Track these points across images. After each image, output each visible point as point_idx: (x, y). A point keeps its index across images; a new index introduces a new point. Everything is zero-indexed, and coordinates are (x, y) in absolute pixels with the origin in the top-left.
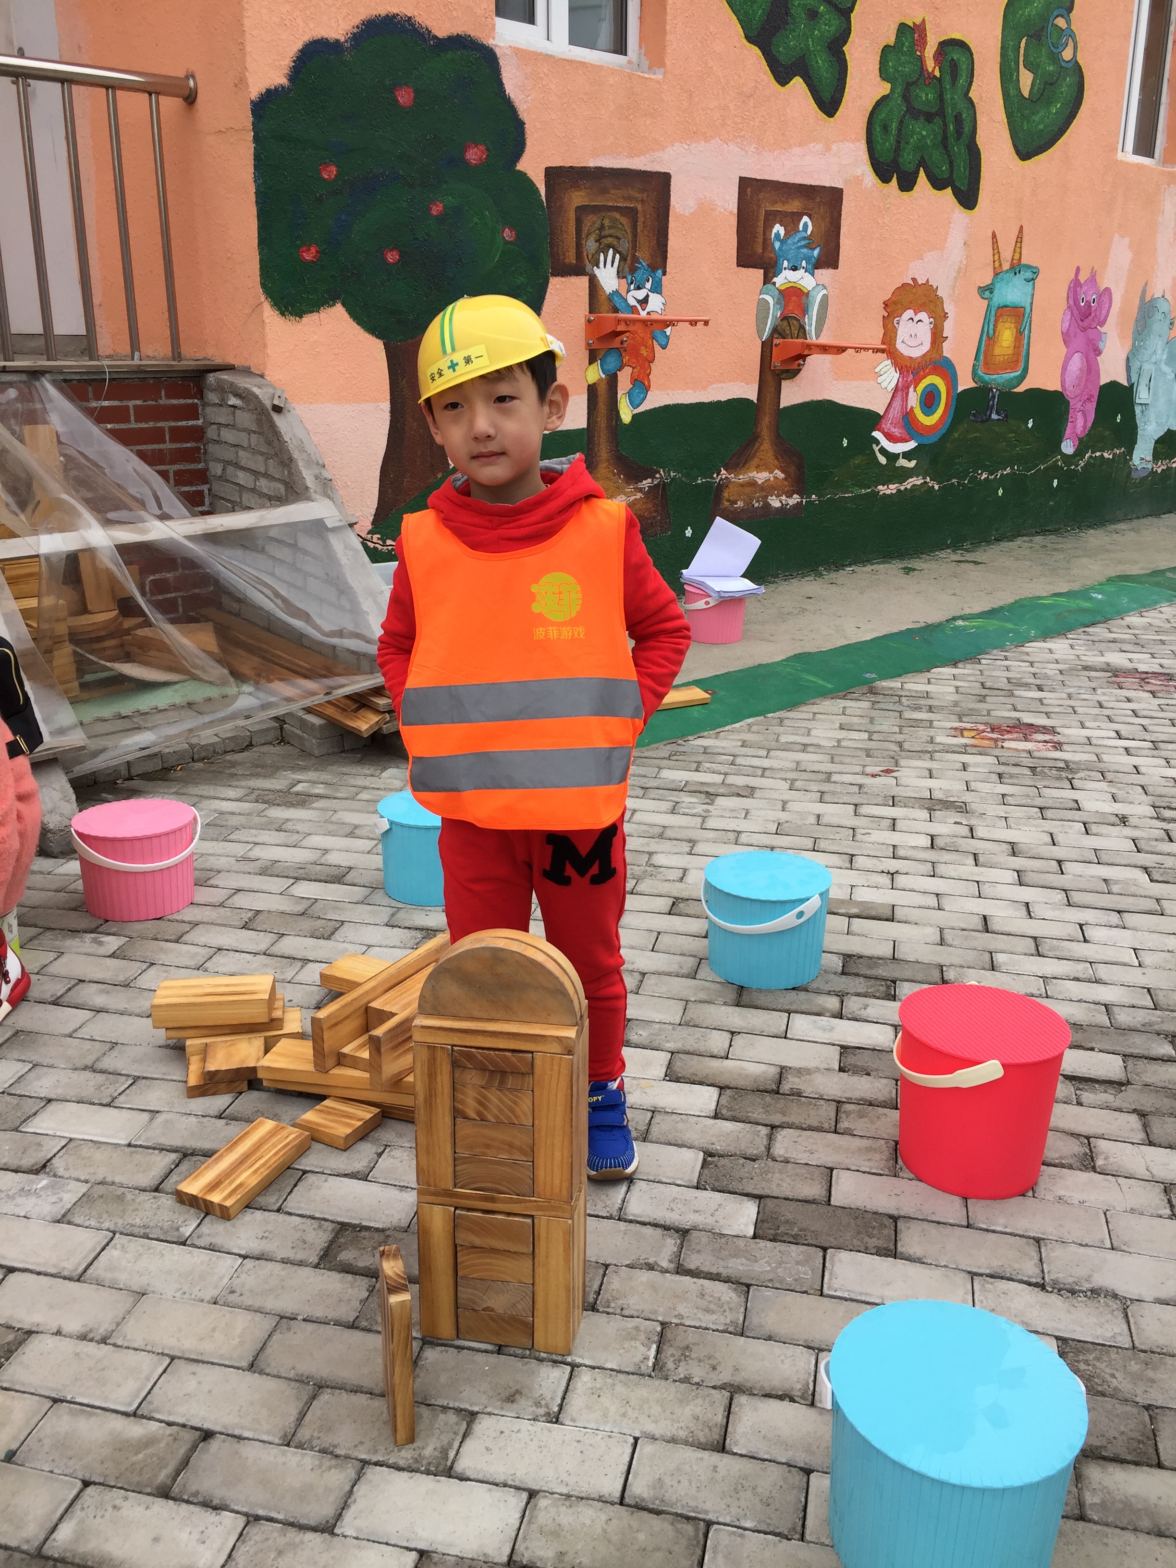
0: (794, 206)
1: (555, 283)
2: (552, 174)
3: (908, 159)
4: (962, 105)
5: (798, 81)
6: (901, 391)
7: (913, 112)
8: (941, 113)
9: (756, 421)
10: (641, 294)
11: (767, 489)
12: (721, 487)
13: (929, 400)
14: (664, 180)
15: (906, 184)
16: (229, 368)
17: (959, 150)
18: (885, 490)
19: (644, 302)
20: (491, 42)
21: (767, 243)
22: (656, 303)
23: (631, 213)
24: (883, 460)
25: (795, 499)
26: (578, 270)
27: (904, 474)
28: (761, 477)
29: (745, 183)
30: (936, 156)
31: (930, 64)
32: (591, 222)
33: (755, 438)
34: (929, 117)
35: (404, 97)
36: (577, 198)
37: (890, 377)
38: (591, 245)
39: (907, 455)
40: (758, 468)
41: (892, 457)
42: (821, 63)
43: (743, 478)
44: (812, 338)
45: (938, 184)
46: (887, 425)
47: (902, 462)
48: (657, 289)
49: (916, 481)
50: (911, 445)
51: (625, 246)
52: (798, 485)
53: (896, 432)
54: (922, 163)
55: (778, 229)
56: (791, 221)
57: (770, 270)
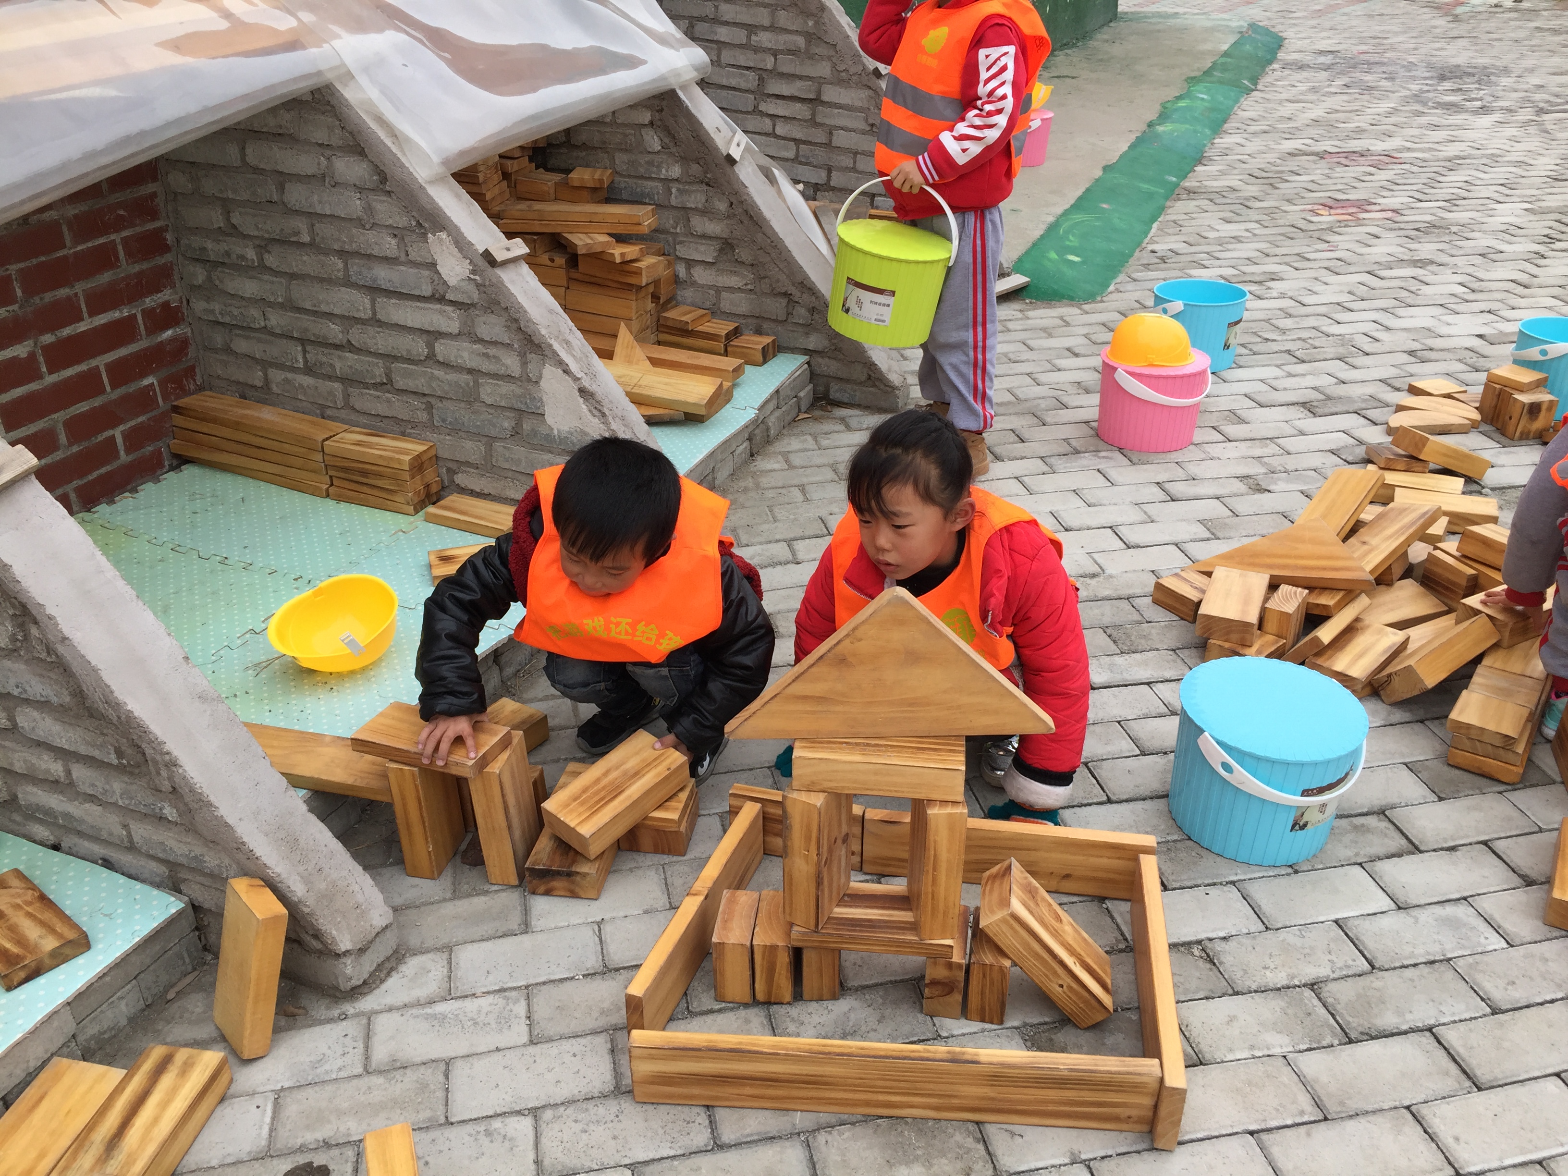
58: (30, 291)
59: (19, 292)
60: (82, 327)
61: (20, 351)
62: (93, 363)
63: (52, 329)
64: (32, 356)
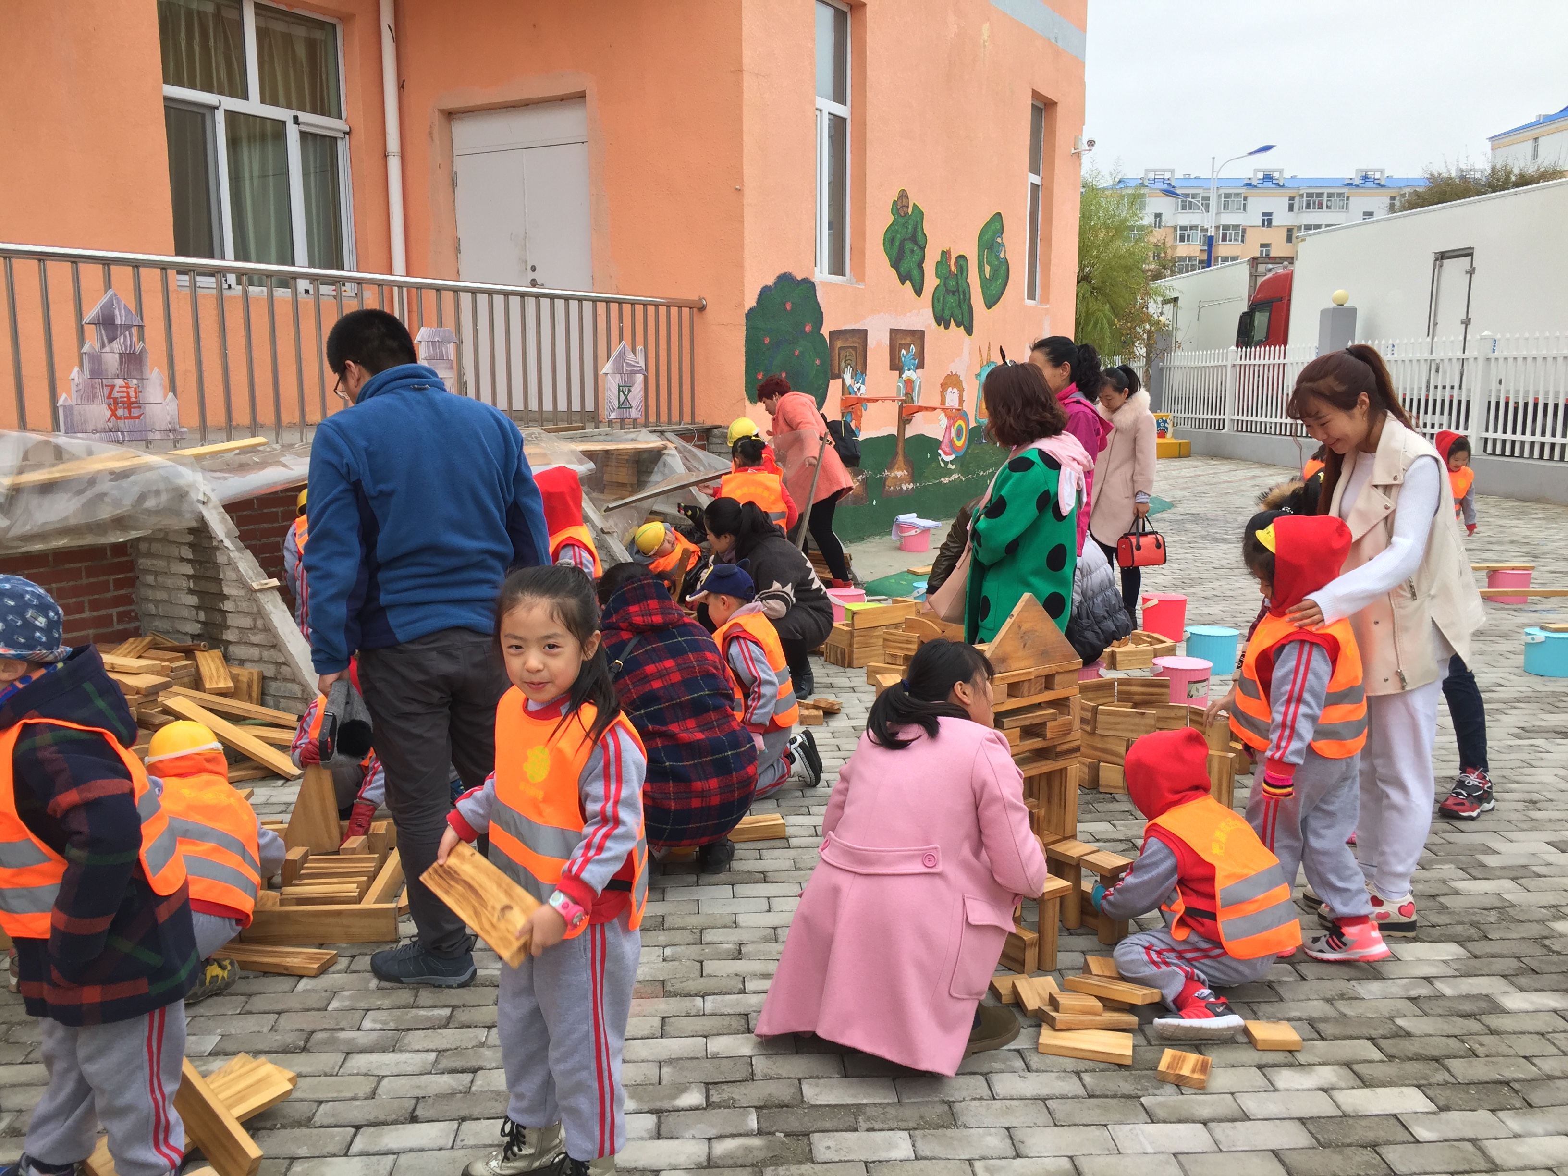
0: (908, 340)
1: (832, 382)
2: (832, 333)
3: (947, 313)
4: (965, 285)
5: (908, 282)
6: (948, 428)
7: (948, 291)
8: (958, 291)
9: (897, 445)
10: (858, 386)
11: (901, 480)
12: (886, 478)
13: (959, 434)
14: (865, 332)
15: (947, 327)
16: (720, 427)
17: (965, 307)
18: (946, 480)
19: (859, 389)
20: (813, 280)
21: (900, 358)
22: (863, 388)
23: (855, 348)
24: (942, 465)
25: (911, 486)
26: (839, 376)
27: (950, 473)
28: (899, 474)
29: (892, 331)
30: (957, 311)
31: (953, 268)
32: (843, 353)
33: (896, 454)
34: (953, 293)
35: (788, 307)
36: (839, 344)
37: (944, 421)
38: (843, 364)
39: (952, 462)
40: (898, 469)
41: (946, 463)
42: (915, 273)
43: (893, 475)
44: (917, 403)
45: (958, 325)
46: (943, 446)
47: (950, 466)
48: (863, 383)
49: (955, 476)
50: (953, 457)
51: (853, 364)
52: (913, 478)
53: (947, 450)
54: (952, 315)
55: (903, 351)
56: (907, 346)
57: (901, 371)
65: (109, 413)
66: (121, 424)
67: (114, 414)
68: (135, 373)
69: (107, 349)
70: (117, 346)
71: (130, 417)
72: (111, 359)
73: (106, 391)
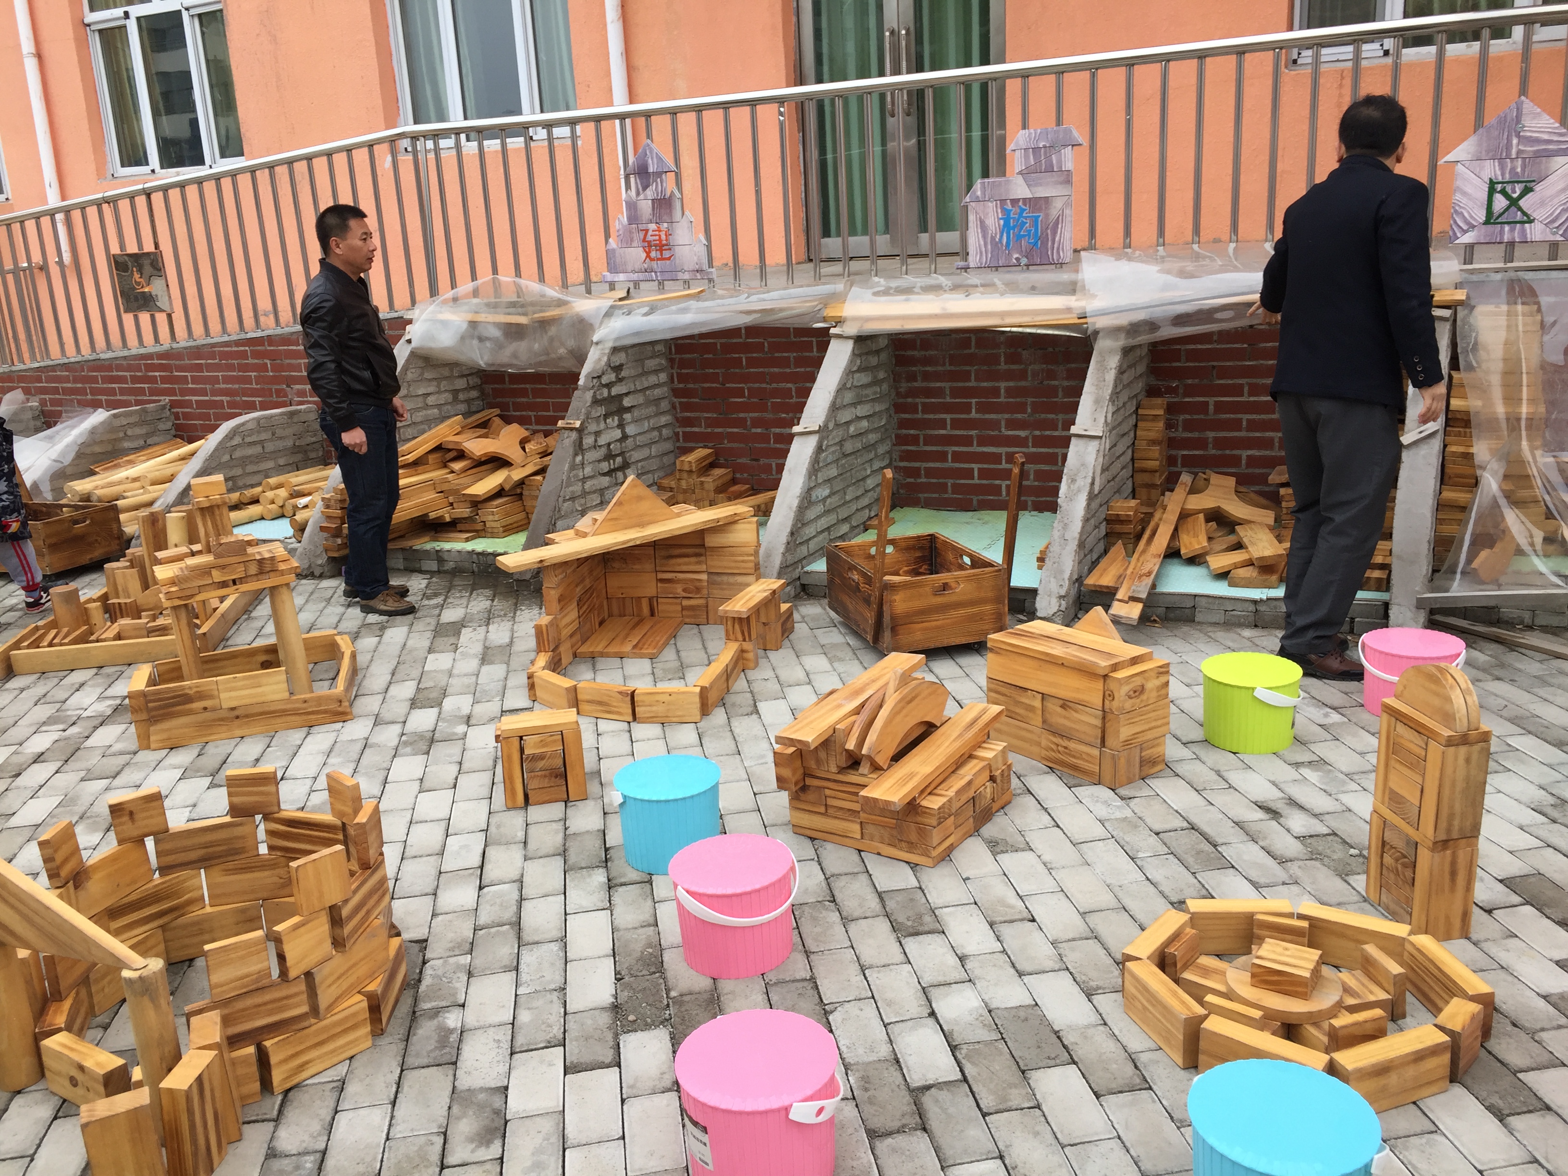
58: (1034, 411)
59: (1029, 410)
60: (1056, 433)
61: (1022, 434)
62: (1056, 450)
63: (1041, 430)
64: (1027, 438)
65: (644, 255)
66: (654, 264)
67: (648, 256)
68: (665, 218)
69: (642, 197)
70: (650, 193)
71: (662, 259)
72: (645, 207)
73: (642, 234)
